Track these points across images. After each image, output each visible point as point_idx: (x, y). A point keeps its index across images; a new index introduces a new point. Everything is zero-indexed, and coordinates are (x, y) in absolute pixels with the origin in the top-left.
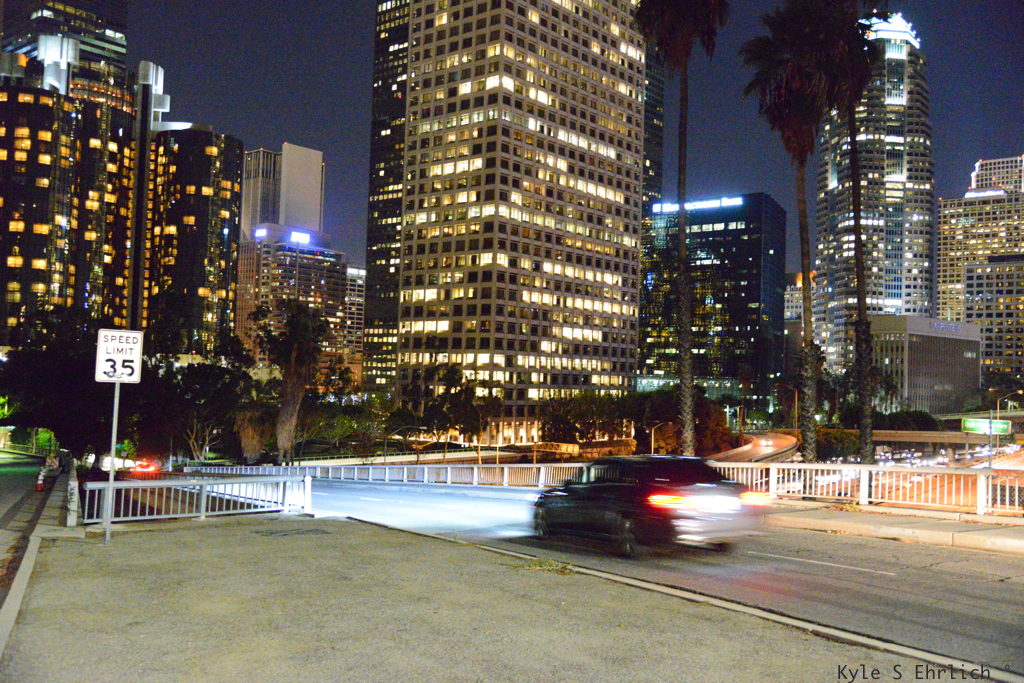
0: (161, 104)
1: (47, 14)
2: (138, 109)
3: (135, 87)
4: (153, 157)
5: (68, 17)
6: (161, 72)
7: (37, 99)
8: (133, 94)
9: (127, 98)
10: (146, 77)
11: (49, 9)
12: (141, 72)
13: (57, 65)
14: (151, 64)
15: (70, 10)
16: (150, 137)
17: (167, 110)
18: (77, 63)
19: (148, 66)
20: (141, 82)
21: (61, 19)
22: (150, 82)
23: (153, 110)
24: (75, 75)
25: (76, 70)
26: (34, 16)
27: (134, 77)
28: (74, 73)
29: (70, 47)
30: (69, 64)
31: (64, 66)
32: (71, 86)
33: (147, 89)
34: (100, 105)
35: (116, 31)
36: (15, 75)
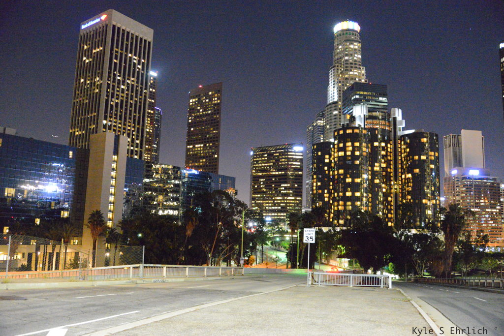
0: (401, 124)
1: (357, 97)
2: (392, 127)
3: (390, 119)
4: (399, 146)
5: (365, 96)
6: (400, 111)
7: (353, 131)
8: (389, 122)
9: (388, 124)
10: (394, 114)
11: (358, 95)
12: (392, 113)
13: (360, 116)
14: (396, 108)
15: (365, 93)
16: (397, 138)
17: (404, 126)
18: (367, 114)
19: (395, 110)
20: (392, 116)
21: (362, 97)
22: (396, 116)
23: (398, 127)
24: (367, 119)
25: (367, 117)
26: (353, 98)
27: (389, 115)
28: (367, 118)
29: (365, 108)
30: (364, 115)
31: (363, 117)
32: (366, 123)
33: (395, 119)
34: (377, 129)
35: (383, 97)
36: (346, 123)
